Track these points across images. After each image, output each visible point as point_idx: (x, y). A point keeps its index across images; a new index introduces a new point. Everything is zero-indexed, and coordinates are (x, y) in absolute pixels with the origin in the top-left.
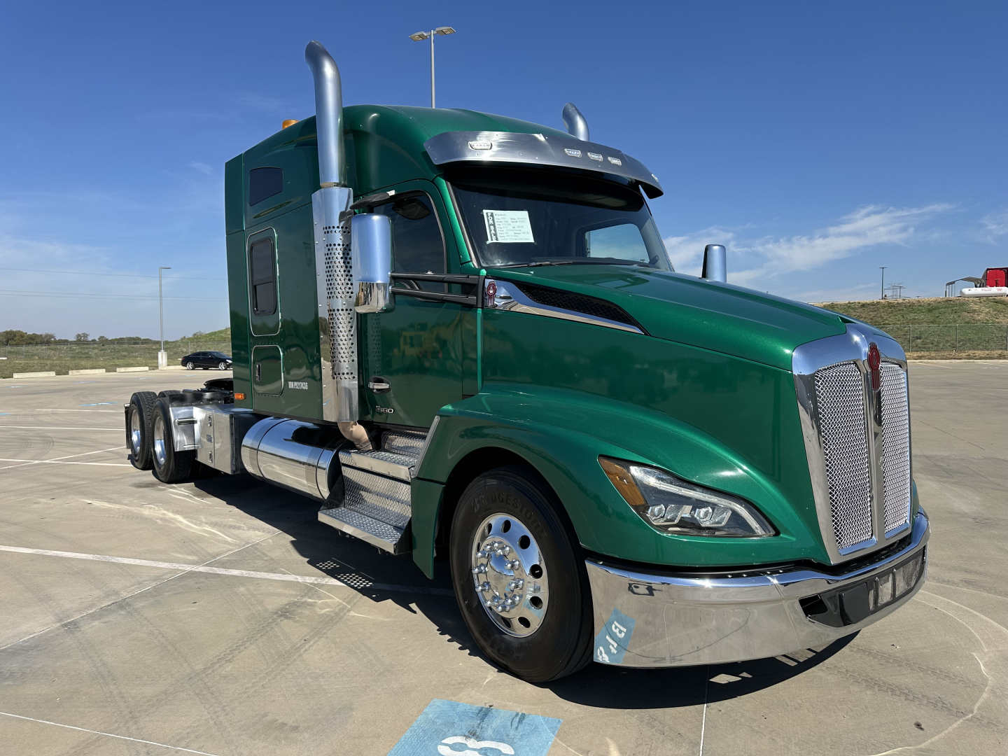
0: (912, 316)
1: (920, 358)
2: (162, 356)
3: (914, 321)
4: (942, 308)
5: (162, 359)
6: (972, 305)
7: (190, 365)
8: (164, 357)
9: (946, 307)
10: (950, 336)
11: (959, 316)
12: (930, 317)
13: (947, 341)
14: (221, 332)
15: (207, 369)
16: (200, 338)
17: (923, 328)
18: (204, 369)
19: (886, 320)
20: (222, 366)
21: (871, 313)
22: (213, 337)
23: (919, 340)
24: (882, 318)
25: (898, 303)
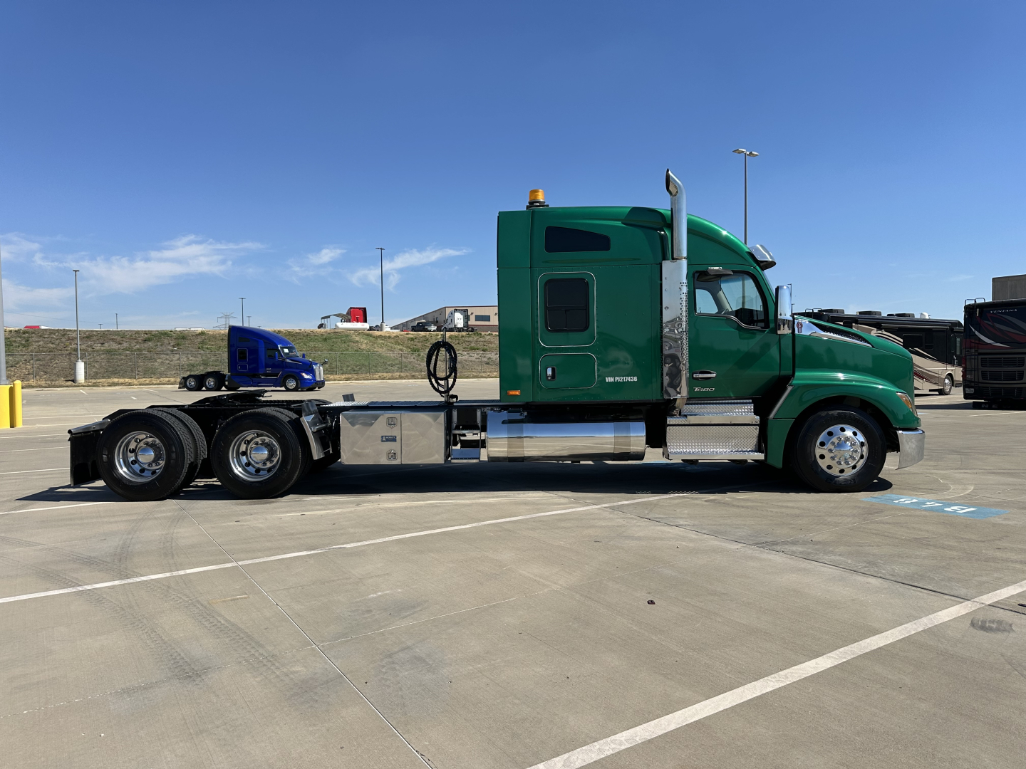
0: (312, 344)
1: (348, 379)
3: (316, 349)
6: (354, 336)
9: (336, 338)
11: (348, 346)
12: (326, 345)
13: (348, 366)
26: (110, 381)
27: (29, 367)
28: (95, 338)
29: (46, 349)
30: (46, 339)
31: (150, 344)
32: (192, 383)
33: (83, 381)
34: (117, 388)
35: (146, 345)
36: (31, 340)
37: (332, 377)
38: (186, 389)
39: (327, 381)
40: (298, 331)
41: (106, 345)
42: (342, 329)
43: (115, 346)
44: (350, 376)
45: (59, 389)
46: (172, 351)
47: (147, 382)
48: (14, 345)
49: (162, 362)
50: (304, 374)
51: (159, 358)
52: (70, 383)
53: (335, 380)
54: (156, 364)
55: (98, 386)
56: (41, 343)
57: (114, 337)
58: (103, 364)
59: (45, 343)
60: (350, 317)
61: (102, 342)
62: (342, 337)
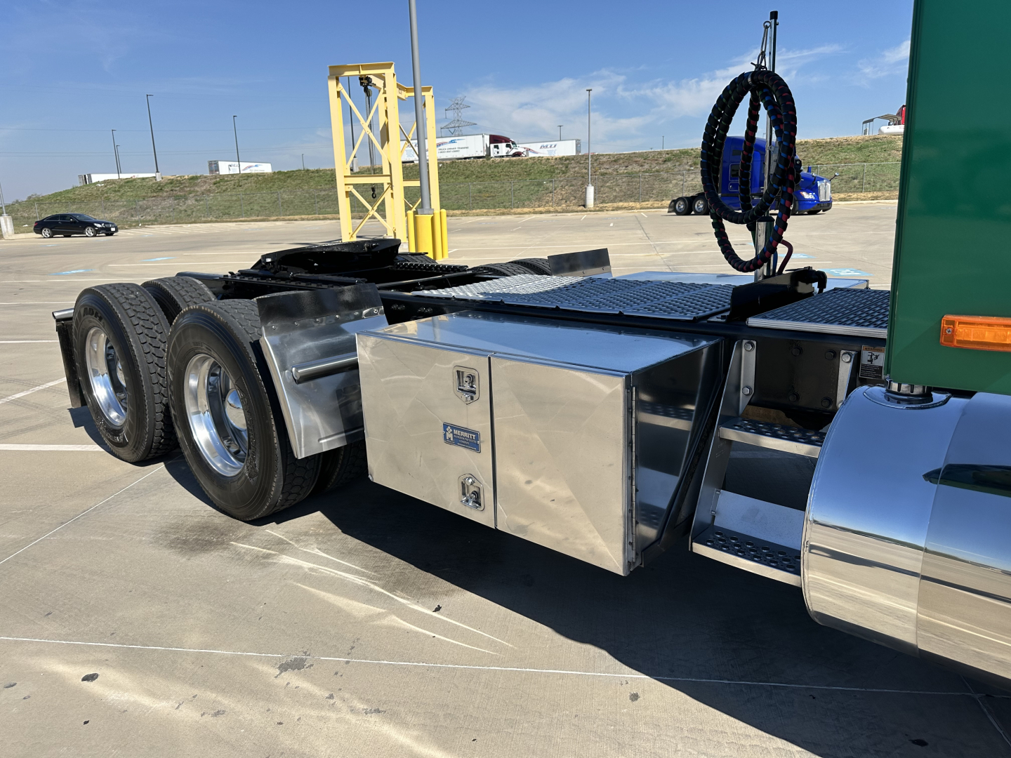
0: (843, 155)
1: (876, 198)
2: (6, 222)
3: (846, 161)
4: (871, 146)
5: (6, 225)
7: (46, 232)
8: (8, 223)
9: (875, 146)
10: (884, 175)
11: (889, 155)
12: (860, 156)
14: (67, 192)
15: (70, 236)
16: (42, 200)
17: (857, 167)
18: (65, 236)
19: (818, 160)
20: (89, 231)
21: (801, 153)
22: (59, 198)
23: (855, 181)
24: (814, 158)
25: (826, 142)
26: (615, 205)
27: (563, 193)
28: (621, 161)
29: (579, 175)
30: (581, 165)
31: (669, 164)
32: (681, 206)
33: (593, 206)
34: (619, 212)
35: (665, 166)
36: (569, 166)
37: (855, 196)
38: (674, 214)
39: (835, 200)
40: (829, 140)
41: (630, 168)
42: (887, 134)
43: (636, 168)
44: (879, 194)
45: (569, 214)
46: (689, 170)
47: (649, 206)
48: (557, 171)
49: (677, 183)
50: (804, 194)
51: (675, 179)
52: (582, 208)
53: (857, 199)
54: (671, 185)
55: (603, 211)
56: (577, 169)
57: (638, 159)
58: (623, 187)
59: (580, 169)
60: (900, 118)
61: (626, 164)
62: (883, 143)
